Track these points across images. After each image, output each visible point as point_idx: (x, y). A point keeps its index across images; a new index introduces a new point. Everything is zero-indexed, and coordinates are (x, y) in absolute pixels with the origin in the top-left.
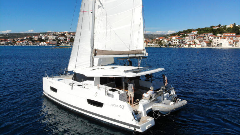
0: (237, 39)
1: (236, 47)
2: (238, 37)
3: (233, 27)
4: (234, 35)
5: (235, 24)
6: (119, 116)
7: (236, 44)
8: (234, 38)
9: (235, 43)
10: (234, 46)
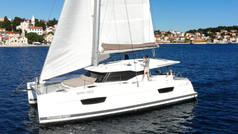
0: (7, 35)
1: (5, 46)
2: (9, 33)
3: (4, 21)
4: (4, 30)
5: (6, 18)
6: (186, 91)
7: (5, 42)
8: (3, 34)
9: (4, 40)
10: (3, 44)
